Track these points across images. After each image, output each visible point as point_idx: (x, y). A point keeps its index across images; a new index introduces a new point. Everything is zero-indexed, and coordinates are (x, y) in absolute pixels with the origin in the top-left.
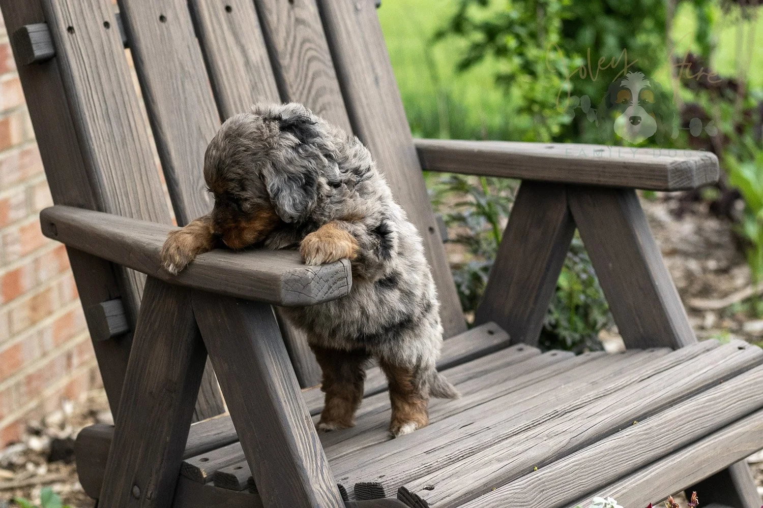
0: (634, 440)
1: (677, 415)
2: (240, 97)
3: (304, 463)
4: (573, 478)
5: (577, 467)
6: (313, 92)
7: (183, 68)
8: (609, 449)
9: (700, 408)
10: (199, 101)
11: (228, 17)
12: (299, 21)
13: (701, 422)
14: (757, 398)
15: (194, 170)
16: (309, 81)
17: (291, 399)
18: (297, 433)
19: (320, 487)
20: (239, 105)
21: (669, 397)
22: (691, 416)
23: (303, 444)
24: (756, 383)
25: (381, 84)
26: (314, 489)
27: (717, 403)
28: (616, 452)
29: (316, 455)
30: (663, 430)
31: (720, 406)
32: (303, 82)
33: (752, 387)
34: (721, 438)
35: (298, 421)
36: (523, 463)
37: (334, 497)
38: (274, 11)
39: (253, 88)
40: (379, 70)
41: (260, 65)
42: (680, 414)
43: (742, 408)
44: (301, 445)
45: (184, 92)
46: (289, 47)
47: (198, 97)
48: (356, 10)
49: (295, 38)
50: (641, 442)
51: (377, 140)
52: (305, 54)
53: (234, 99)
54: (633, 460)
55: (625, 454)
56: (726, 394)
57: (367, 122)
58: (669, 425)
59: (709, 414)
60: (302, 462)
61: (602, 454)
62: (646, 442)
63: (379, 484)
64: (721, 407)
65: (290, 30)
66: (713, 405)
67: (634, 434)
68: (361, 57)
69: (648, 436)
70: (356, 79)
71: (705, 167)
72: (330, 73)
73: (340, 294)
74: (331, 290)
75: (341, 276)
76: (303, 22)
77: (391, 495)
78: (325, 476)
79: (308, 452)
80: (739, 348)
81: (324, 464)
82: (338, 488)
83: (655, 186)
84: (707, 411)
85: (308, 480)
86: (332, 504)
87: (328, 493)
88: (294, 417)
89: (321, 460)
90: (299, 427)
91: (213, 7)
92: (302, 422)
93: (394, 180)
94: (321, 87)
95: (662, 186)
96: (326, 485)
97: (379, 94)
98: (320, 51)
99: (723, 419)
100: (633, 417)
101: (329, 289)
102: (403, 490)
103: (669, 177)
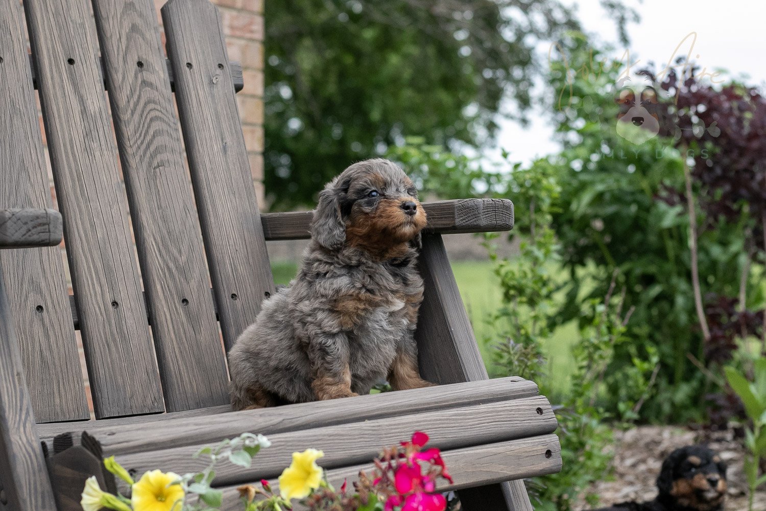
0: (357, 432)
1: (415, 420)
2: (71, 141)
3: (7, 414)
4: (275, 452)
5: (282, 444)
6: (152, 148)
7: (13, 106)
8: (325, 435)
9: (447, 419)
10: (26, 138)
11: (69, 68)
12: (145, 83)
13: (442, 432)
14: (516, 423)
15: (12, 198)
16: (149, 138)
17: (5, 354)
18: (5, 385)
19: (20, 438)
20: (69, 147)
21: (411, 405)
22: (431, 424)
23: (8, 396)
24: (519, 410)
25: (229, 153)
26: (12, 439)
27: (466, 419)
28: (333, 440)
29: (21, 409)
30: (394, 431)
31: (469, 422)
32: (142, 137)
33: (514, 413)
34: (466, 452)
35: (8, 374)
36: (221, 430)
37: (34, 450)
38: (121, 71)
39: (87, 134)
40: (228, 140)
41: (98, 115)
42: (419, 420)
43: (496, 429)
44: (6, 398)
45: (11, 126)
46: (132, 105)
47: (26, 133)
48: (211, 83)
49: (139, 97)
50: (365, 436)
51: (218, 202)
52: (149, 113)
53: (64, 138)
54: (351, 450)
55: (343, 443)
56: (479, 413)
57: (208, 185)
58: (403, 428)
60: (4, 412)
61: (315, 438)
62: (372, 438)
63: (70, 433)
65: (135, 91)
66: (461, 419)
67: (358, 428)
68: (211, 126)
69: (374, 432)
70: (202, 144)
71: (495, 208)
72: (174, 135)
73: (40, 240)
74: (30, 233)
75: (42, 222)
76: (150, 85)
77: (77, 443)
78: (28, 429)
79: (12, 405)
80: (512, 381)
81: (28, 419)
82: (40, 444)
83: (444, 225)
84: (452, 423)
85: (8, 431)
86: (30, 456)
87: (27, 446)
88: (4, 371)
89: (26, 414)
90: (8, 380)
91: (55, 57)
92: (13, 376)
93: (231, 242)
94: (162, 146)
95: (449, 224)
96: (27, 439)
97: (227, 161)
98: (165, 113)
99: (470, 434)
100: (364, 415)
101: (27, 232)
102: (85, 434)
103: (456, 214)
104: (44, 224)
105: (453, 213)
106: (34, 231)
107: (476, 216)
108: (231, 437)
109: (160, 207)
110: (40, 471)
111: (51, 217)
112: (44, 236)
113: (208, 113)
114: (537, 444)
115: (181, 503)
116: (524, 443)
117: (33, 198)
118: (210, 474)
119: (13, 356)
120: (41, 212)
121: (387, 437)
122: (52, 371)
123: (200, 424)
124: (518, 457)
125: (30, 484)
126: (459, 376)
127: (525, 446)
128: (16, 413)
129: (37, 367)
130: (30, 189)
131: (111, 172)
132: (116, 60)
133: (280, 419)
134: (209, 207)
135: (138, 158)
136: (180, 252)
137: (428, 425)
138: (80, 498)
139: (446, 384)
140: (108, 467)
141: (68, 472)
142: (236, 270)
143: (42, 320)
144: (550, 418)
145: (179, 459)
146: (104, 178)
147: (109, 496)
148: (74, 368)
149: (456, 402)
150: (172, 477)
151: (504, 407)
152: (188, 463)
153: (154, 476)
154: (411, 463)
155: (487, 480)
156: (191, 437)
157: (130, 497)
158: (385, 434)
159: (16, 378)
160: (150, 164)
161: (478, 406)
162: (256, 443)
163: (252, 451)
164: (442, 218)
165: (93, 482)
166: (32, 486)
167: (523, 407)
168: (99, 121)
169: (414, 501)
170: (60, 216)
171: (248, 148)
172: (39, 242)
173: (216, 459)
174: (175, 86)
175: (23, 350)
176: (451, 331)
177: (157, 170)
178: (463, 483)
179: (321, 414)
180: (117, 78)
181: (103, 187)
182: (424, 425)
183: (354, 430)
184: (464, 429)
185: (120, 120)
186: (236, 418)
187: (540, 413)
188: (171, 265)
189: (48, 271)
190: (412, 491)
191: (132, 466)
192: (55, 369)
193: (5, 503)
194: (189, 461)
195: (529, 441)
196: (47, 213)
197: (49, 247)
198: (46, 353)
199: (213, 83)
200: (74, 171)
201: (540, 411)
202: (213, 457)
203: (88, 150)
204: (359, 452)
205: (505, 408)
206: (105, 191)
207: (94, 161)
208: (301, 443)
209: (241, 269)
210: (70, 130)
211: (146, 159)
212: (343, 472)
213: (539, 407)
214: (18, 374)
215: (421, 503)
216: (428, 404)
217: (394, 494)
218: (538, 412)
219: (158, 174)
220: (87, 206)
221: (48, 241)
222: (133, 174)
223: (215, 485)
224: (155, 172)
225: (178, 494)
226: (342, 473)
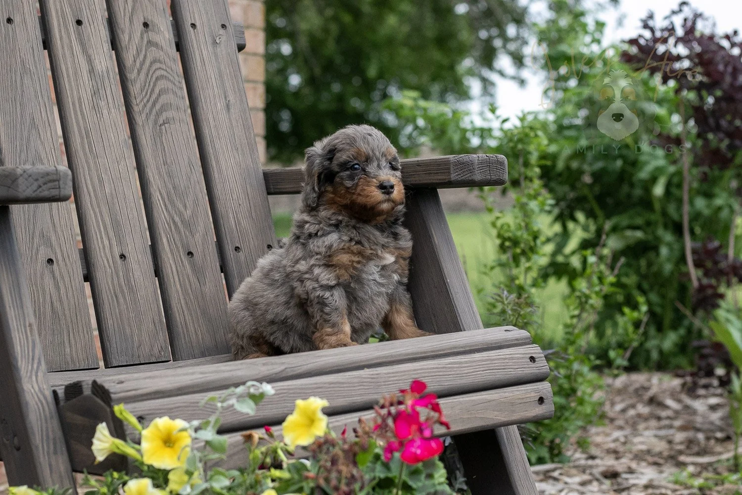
0: (356, 380)
1: (413, 369)
2: (79, 99)
3: (19, 363)
4: (277, 400)
5: (285, 391)
6: (158, 107)
7: (24, 66)
8: (325, 383)
9: (443, 368)
10: (36, 97)
11: (77, 29)
12: (150, 43)
13: (438, 380)
14: (510, 371)
15: (22, 154)
16: (154, 96)
17: (17, 306)
18: (17, 336)
19: (33, 387)
20: (77, 106)
21: (408, 354)
22: (428, 372)
23: (21, 346)
24: (512, 358)
25: (232, 110)
26: (25, 388)
27: (462, 367)
28: (333, 387)
29: (33, 359)
30: (392, 379)
31: (464, 370)
32: (148, 96)
33: (507, 361)
34: (461, 399)
35: (21, 327)
36: (225, 379)
37: (45, 398)
38: (127, 31)
39: (94, 93)
40: (231, 98)
41: (105, 75)
42: (416, 368)
44: (19, 348)
45: (22, 85)
46: (138, 65)
47: (36, 92)
48: (215, 43)
49: (145, 56)
50: (365, 384)
51: (221, 157)
52: (154, 72)
53: (73, 97)
55: (342, 390)
56: (475, 361)
57: (212, 141)
58: (401, 376)
59: (450, 375)
60: (17, 362)
61: (315, 386)
62: (371, 385)
63: (80, 382)
64: (466, 371)
65: (141, 51)
66: (457, 368)
68: (215, 84)
69: (373, 380)
70: (206, 102)
71: (490, 164)
72: (179, 93)
73: (51, 196)
74: (40, 189)
75: (53, 178)
76: (156, 45)
77: (87, 391)
78: (39, 378)
79: (25, 354)
80: (506, 331)
81: (40, 368)
82: (52, 394)
83: (440, 180)
84: (448, 371)
85: (21, 379)
86: (42, 404)
87: (39, 394)
88: (17, 322)
89: (38, 363)
90: (20, 331)
91: (64, 19)
92: (25, 327)
93: (235, 197)
94: (167, 104)
95: (445, 179)
96: (39, 387)
97: (230, 119)
98: (171, 72)
99: (466, 382)
100: (363, 364)
101: (38, 189)
102: (94, 382)
103: (452, 169)
104: (54, 181)
105: (449, 169)
106: (44, 187)
107: (471, 171)
108: (237, 385)
109: (165, 163)
110: (52, 418)
111: (61, 174)
112: (54, 192)
113: (212, 73)
114: (530, 391)
115: (188, 449)
116: (518, 391)
117: (43, 155)
118: (216, 421)
119: (25, 308)
120: (50, 168)
121: (385, 385)
122: (63, 322)
123: (206, 373)
124: (513, 404)
125: (42, 430)
126: (455, 326)
127: (518, 393)
128: (28, 363)
129: (48, 318)
130: (41, 148)
131: (118, 130)
132: (123, 21)
133: (283, 367)
134: (213, 163)
135: (144, 116)
136: (185, 206)
137: (426, 373)
138: (91, 444)
139: (442, 333)
140: (118, 414)
141: (78, 419)
142: (240, 224)
143: (53, 272)
144: (542, 366)
145: (185, 407)
146: (112, 135)
147: (118, 442)
148: (83, 319)
149: (452, 351)
150: (180, 423)
151: (498, 355)
152: (195, 410)
153: (163, 422)
154: (409, 410)
155: (482, 426)
156: (197, 385)
157: (139, 443)
158: (384, 382)
159: (28, 329)
160: (156, 122)
161: (473, 355)
162: (261, 391)
163: (257, 398)
164: (437, 173)
165: (103, 428)
166: (44, 433)
167: (517, 356)
168: (107, 81)
169: (413, 446)
170: (70, 172)
171: (251, 104)
172: (50, 198)
173: (222, 407)
174: (180, 46)
175: (35, 301)
176: (447, 282)
177: (163, 127)
178: (458, 429)
179: (322, 363)
180: (124, 38)
181: (111, 144)
182: (420, 373)
183: (354, 378)
184: (459, 377)
185: (127, 78)
186: (240, 367)
187: (532, 361)
188: (177, 219)
189: (58, 225)
190: (410, 437)
191: (140, 414)
192: (65, 319)
193: (18, 449)
194: (195, 408)
195: (523, 389)
196: (57, 170)
197: (59, 203)
198: (57, 304)
199: (217, 43)
200: (82, 128)
201: (532, 359)
202: (219, 405)
203: (96, 108)
204: (359, 399)
205: (499, 357)
206: (112, 148)
207: (102, 119)
208: (303, 391)
209: (245, 223)
210: (79, 90)
211: (152, 117)
212: (343, 418)
213: (533, 355)
214: (30, 325)
215: (419, 447)
216: (425, 353)
217: (393, 440)
218: (531, 361)
219: (164, 131)
220: (95, 163)
221: (58, 197)
222: (140, 131)
223: (220, 432)
224: (160, 129)
225: (186, 440)
226: (342, 420)
